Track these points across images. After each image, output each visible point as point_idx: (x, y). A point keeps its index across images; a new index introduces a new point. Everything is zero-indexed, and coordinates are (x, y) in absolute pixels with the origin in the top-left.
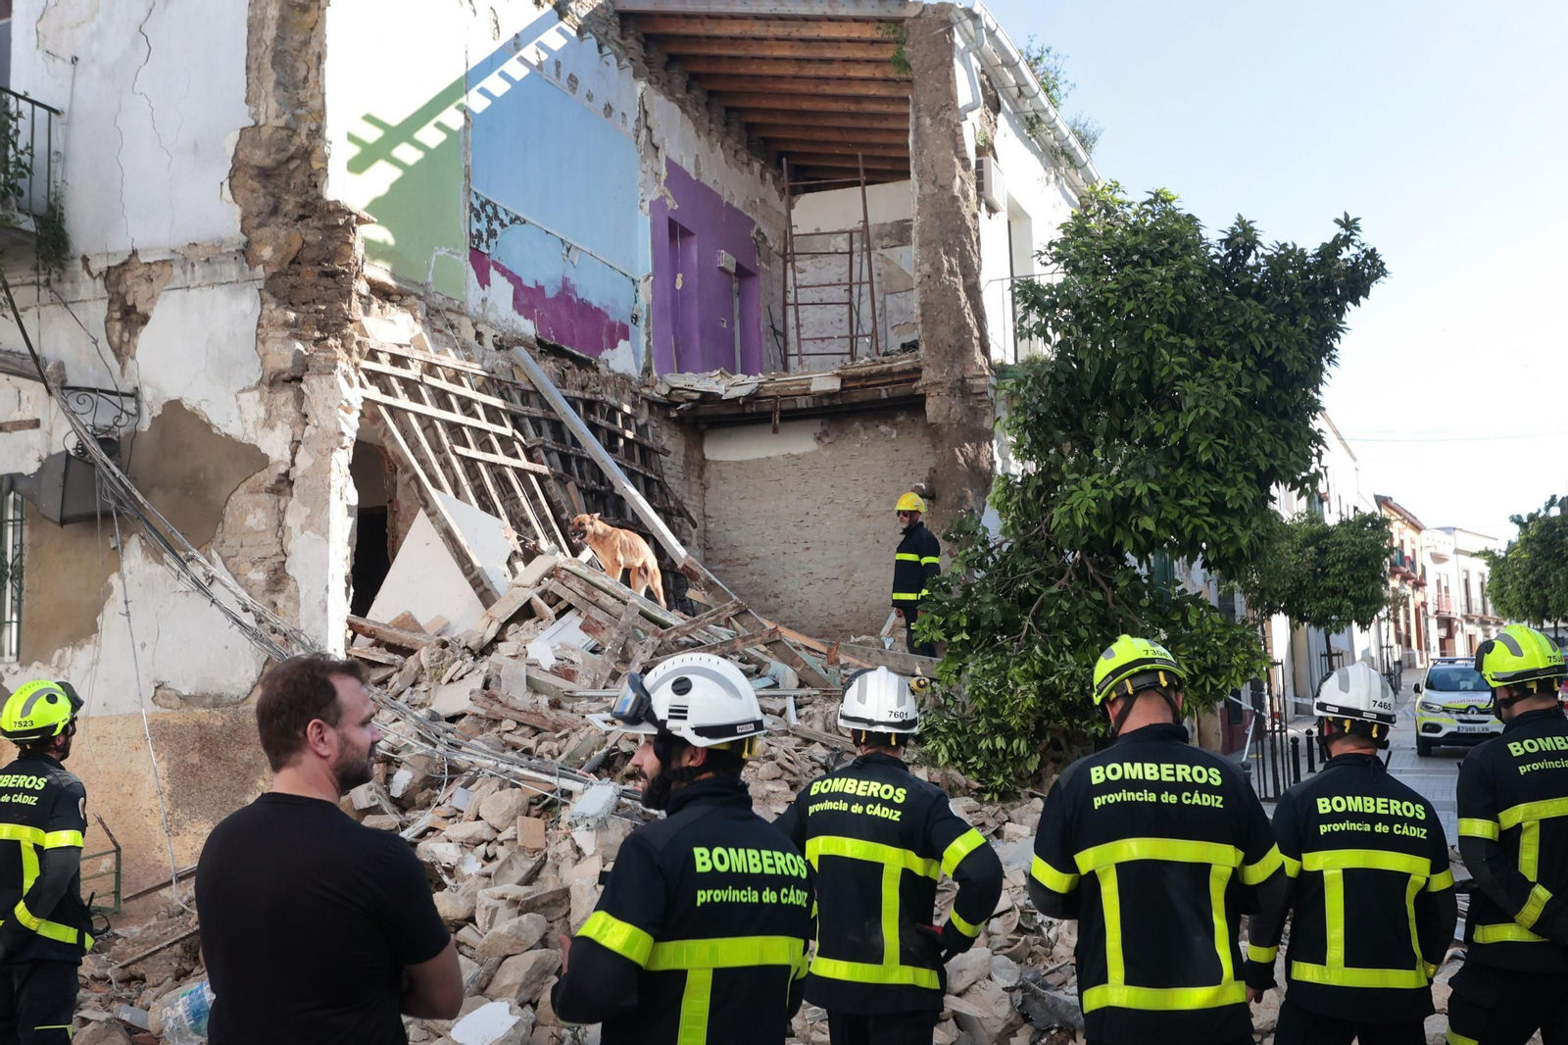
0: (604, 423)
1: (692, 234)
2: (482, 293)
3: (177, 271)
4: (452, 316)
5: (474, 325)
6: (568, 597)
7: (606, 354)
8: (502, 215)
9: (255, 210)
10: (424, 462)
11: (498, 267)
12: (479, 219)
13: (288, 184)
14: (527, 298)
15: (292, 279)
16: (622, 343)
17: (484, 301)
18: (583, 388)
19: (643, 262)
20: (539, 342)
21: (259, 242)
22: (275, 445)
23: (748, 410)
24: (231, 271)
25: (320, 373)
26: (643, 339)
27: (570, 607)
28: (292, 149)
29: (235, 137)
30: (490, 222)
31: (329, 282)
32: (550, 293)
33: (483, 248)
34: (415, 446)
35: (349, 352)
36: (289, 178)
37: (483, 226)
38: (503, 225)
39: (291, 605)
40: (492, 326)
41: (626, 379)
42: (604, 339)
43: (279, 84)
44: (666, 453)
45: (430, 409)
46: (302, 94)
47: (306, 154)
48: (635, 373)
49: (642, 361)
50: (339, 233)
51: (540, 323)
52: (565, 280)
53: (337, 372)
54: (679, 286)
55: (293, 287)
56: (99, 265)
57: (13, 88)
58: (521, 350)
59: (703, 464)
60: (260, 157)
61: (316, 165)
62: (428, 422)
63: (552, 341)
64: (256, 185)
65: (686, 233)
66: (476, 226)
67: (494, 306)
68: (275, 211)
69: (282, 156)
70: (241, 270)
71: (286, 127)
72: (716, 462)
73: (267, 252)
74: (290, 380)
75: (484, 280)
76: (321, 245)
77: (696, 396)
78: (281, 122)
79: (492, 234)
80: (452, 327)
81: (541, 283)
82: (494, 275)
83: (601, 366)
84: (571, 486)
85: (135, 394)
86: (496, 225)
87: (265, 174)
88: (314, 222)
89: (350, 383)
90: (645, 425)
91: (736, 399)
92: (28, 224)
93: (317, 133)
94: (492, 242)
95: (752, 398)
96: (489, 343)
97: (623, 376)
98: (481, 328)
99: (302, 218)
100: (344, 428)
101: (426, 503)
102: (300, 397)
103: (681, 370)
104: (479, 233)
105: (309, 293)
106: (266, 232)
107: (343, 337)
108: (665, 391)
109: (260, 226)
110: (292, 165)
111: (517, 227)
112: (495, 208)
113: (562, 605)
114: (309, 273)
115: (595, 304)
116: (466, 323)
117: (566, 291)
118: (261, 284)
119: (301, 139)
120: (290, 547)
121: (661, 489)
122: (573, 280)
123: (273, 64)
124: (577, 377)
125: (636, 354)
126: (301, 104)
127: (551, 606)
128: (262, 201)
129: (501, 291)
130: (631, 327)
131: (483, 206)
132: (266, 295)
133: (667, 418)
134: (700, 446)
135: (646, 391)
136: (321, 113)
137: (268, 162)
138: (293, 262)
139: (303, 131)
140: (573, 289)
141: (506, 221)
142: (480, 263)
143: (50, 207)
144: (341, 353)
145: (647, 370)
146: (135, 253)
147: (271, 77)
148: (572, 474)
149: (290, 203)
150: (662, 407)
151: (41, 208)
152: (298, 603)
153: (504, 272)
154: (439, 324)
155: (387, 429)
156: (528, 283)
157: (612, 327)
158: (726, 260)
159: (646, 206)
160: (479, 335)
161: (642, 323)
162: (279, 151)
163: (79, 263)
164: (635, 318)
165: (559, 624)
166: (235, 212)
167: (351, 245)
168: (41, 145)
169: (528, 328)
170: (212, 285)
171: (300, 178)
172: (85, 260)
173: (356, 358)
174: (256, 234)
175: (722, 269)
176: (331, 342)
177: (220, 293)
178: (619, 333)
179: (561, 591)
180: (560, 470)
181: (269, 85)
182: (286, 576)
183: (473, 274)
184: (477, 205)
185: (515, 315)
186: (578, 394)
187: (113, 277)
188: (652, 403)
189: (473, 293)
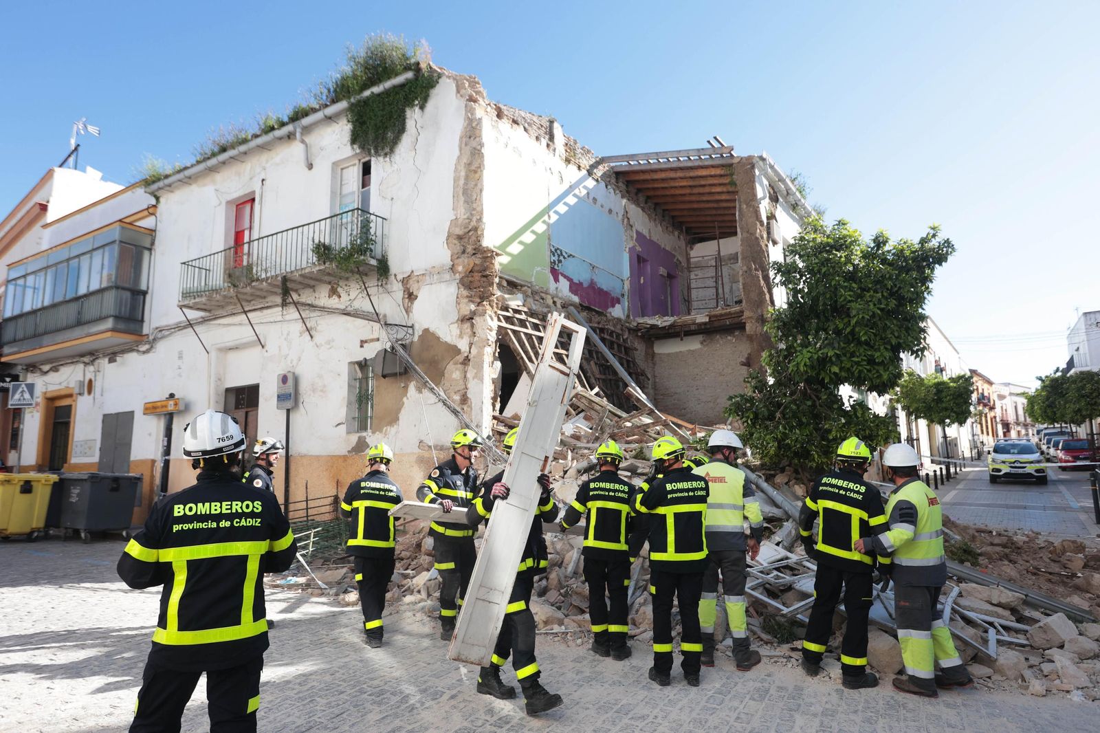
0: (608, 337)
1: (647, 261)
2: (555, 285)
3: (427, 278)
4: (543, 295)
5: (552, 298)
6: (582, 406)
7: (610, 310)
8: (564, 254)
9: (456, 252)
10: (526, 352)
11: (562, 275)
12: (554, 256)
13: (469, 240)
14: (575, 287)
15: (470, 279)
16: (617, 305)
17: (557, 288)
18: (599, 323)
19: (626, 272)
20: (580, 304)
21: (457, 264)
22: (463, 345)
23: (670, 331)
24: (447, 276)
25: (480, 316)
26: (627, 304)
27: (583, 411)
28: (470, 227)
29: (448, 223)
30: (559, 256)
31: (485, 279)
32: (585, 285)
33: (556, 267)
34: (523, 346)
35: (492, 307)
36: (469, 238)
37: (556, 258)
38: (564, 258)
39: (469, 409)
40: (560, 298)
41: (619, 320)
42: (609, 304)
43: (465, 202)
44: (636, 350)
45: (530, 331)
46: (475, 206)
47: (476, 229)
48: (623, 317)
49: (626, 313)
50: (489, 260)
51: (581, 297)
52: (592, 280)
53: (487, 315)
54: (642, 282)
55: (471, 282)
56: (400, 277)
57: (371, 212)
58: (572, 308)
59: (653, 355)
60: (459, 231)
61: (479, 233)
62: (529, 336)
63: (586, 304)
64: (456, 242)
65: (645, 261)
66: (553, 258)
67: (561, 291)
68: (464, 252)
69: (467, 230)
70: (451, 276)
71: (468, 219)
72: (659, 354)
73: (460, 268)
74: (469, 319)
75: (556, 280)
76: (482, 265)
77: (648, 326)
78: (465, 217)
79: (560, 261)
80: (543, 299)
81: (581, 281)
82: (561, 278)
83: (608, 315)
84: (592, 363)
85: (412, 327)
86: (561, 258)
87: (460, 238)
88: (479, 256)
89: (492, 319)
90: (627, 338)
91: (665, 327)
92: (373, 262)
93: (480, 220)
94: (560, 265)
95: (672, 326)
96: (559, 305)
97: (618, 319)
98: (555, 299)
99: (474, 254)
100: (489, 337)
101: (526, 368)
102: (472, 326)
103: (643, 316)
104: (554, 262)
105: (476, 284)
106: (460, 260)
107: (490, 301)
108: (635, 325)
109: (458, 258)
110: (470, 234)
111: (570, 259)
112: (561, 251)
113: (580, 410)
114: (477, 276)
115: (605, 289)
116: (549, 297)
117: (592, 284)
118: (458, 281)
119: (473, 223)
120: (469, 386)
121: (634, 364)
122: (595, 280)
123: (463, 194)
124: (596, 318)
125: (623, 309)
126: (474, 209)
127: (574, 410)
128: (459, 248)
129: (564, 285)
130: (621, 298)
131: (556, 250)
132: (460, 285)
133: (637, 336)
134: (652, 347)
135: (627, 324)
136: (481, 213)
137: (461, 233)
138: (470, 272)
139: (474, 219)
140: (595, 283)
141: (566, 256)
142: (555, 273)
143: (383, 256)
144: (488, 307)
145: (628, 316)
146: (412, 272)
147: (462, 199)
148: (593, 358)
149: (470, 249)
150: (634, 331)
151: (379, 257)
152: (471, 409)
153: (565, 277)
154: (537, 298)
155: (511, 339)
156: (576, 281)
157: (613, 298)
158: (662, 271)
159: (627, 249)
160: (554, 303)
161: (626, 297)
162: (465, 228)
163: (393, 277)
164: (623, 295)
165: (577, 417)
166: (449, 253)
167: (493, 264)
168: (379, 233)
169: (576, 299)
170: (440, 282)
171: (474, 238)
172: (395, 275)
173: (496, 309)
174: (456, 262)
175: (661, 275)
176: (485, 303)
177: (443, 286)
178: (615, 301)
179: (579, 404)
180: (588, 356)
181: (461, 202)
182: (468, 398)
183: (552, 278)
184: (553, 250)
185: (570, 294)
186: (596, 325)
187: (405, 281)
188: (630, 330)
189: (552, 285)
